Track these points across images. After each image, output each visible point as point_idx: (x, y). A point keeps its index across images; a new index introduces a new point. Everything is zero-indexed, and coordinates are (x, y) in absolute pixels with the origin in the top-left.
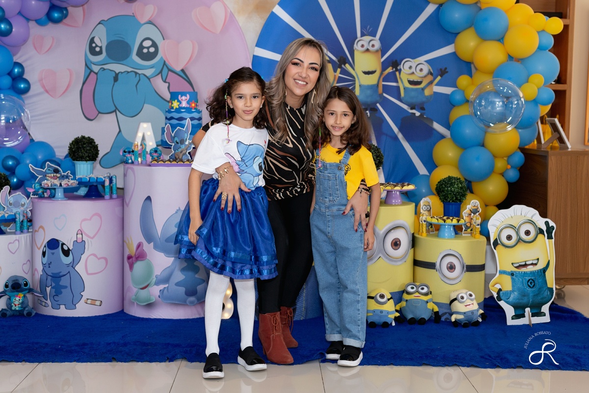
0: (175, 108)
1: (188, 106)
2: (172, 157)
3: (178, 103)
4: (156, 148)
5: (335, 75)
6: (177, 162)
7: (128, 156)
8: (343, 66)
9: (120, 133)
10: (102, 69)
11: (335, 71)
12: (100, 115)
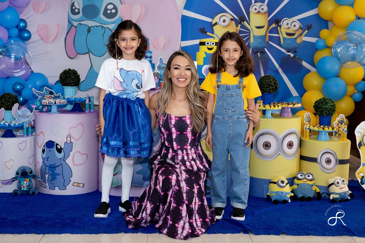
8: (242, 23)
9: (92, 68)
10: (80, 24)
12: (78, 55)
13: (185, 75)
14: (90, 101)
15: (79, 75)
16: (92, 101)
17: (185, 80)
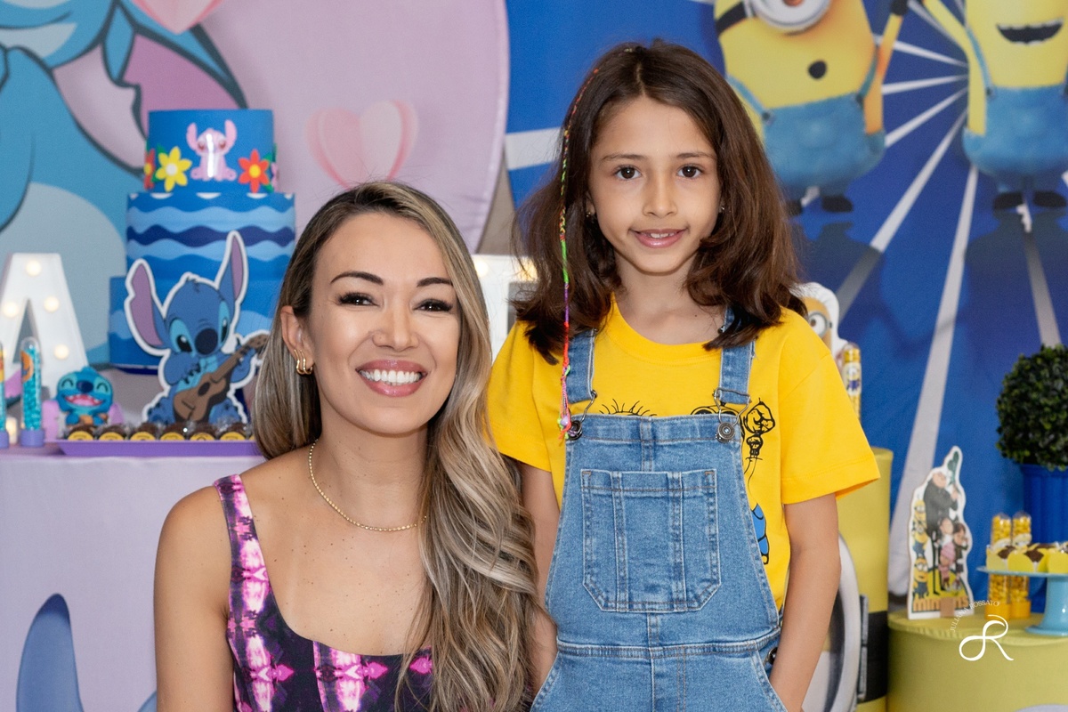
0: (169, 186)
1: (232, 176)
2: (159, 412)
3: (187, 164)
4: (84, 372)
5: (877, 48)
6: (187, 436)
8: (913, 5)
11: (878, 27)
13: (415, 342)
17: (411, 377)
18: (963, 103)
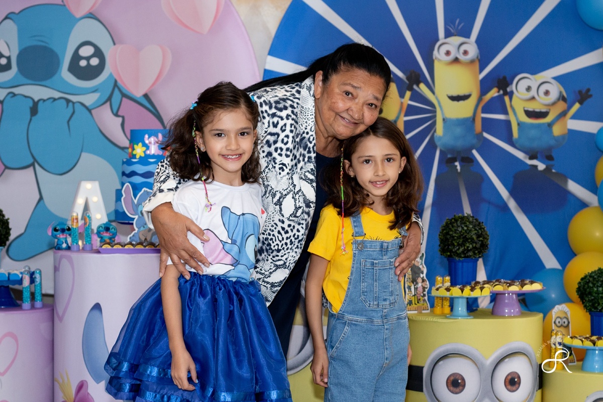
0: (138, 157)
1: (160, 153)
2: (134, 238)
3: (144, 149)
4: (106, 223)
5: (402, 103)
6: (145, 247)
7: (61, 236)
8: (415, 87)
9: (42, 201)
10: (11, 95)
11: (402, 95)
12: (7, 171)
14: (32, 281)
15: (8, 219)
16: (38, 280)
18: (434, 124)
